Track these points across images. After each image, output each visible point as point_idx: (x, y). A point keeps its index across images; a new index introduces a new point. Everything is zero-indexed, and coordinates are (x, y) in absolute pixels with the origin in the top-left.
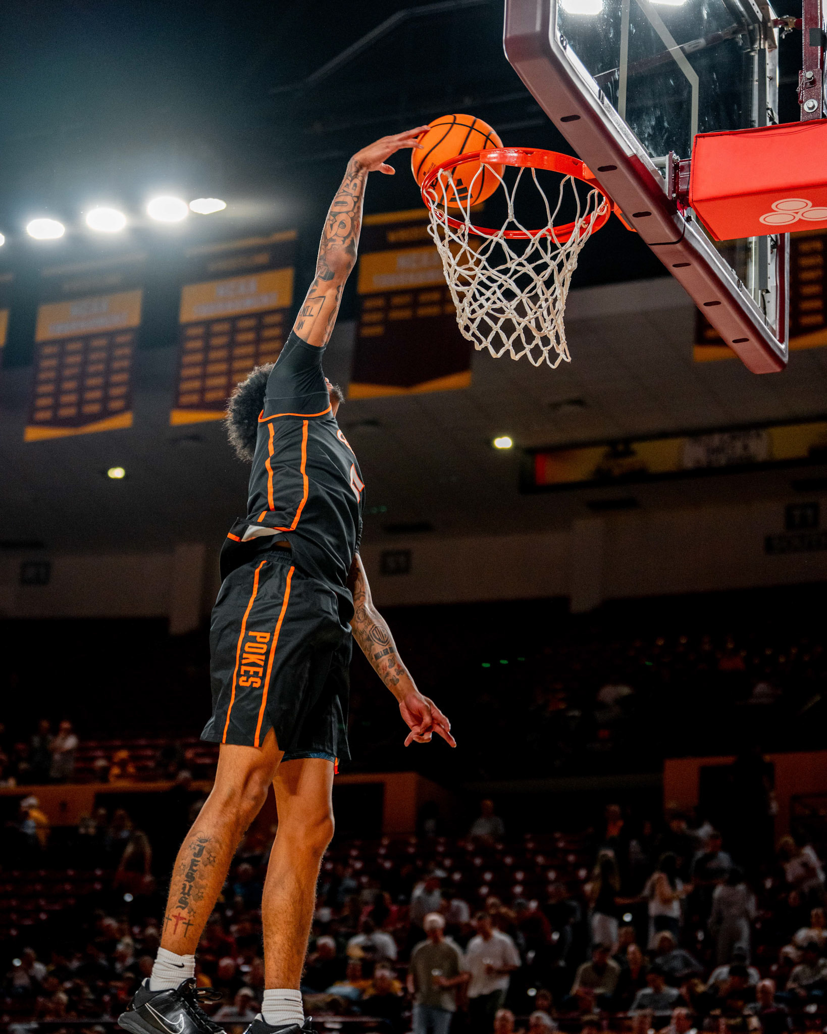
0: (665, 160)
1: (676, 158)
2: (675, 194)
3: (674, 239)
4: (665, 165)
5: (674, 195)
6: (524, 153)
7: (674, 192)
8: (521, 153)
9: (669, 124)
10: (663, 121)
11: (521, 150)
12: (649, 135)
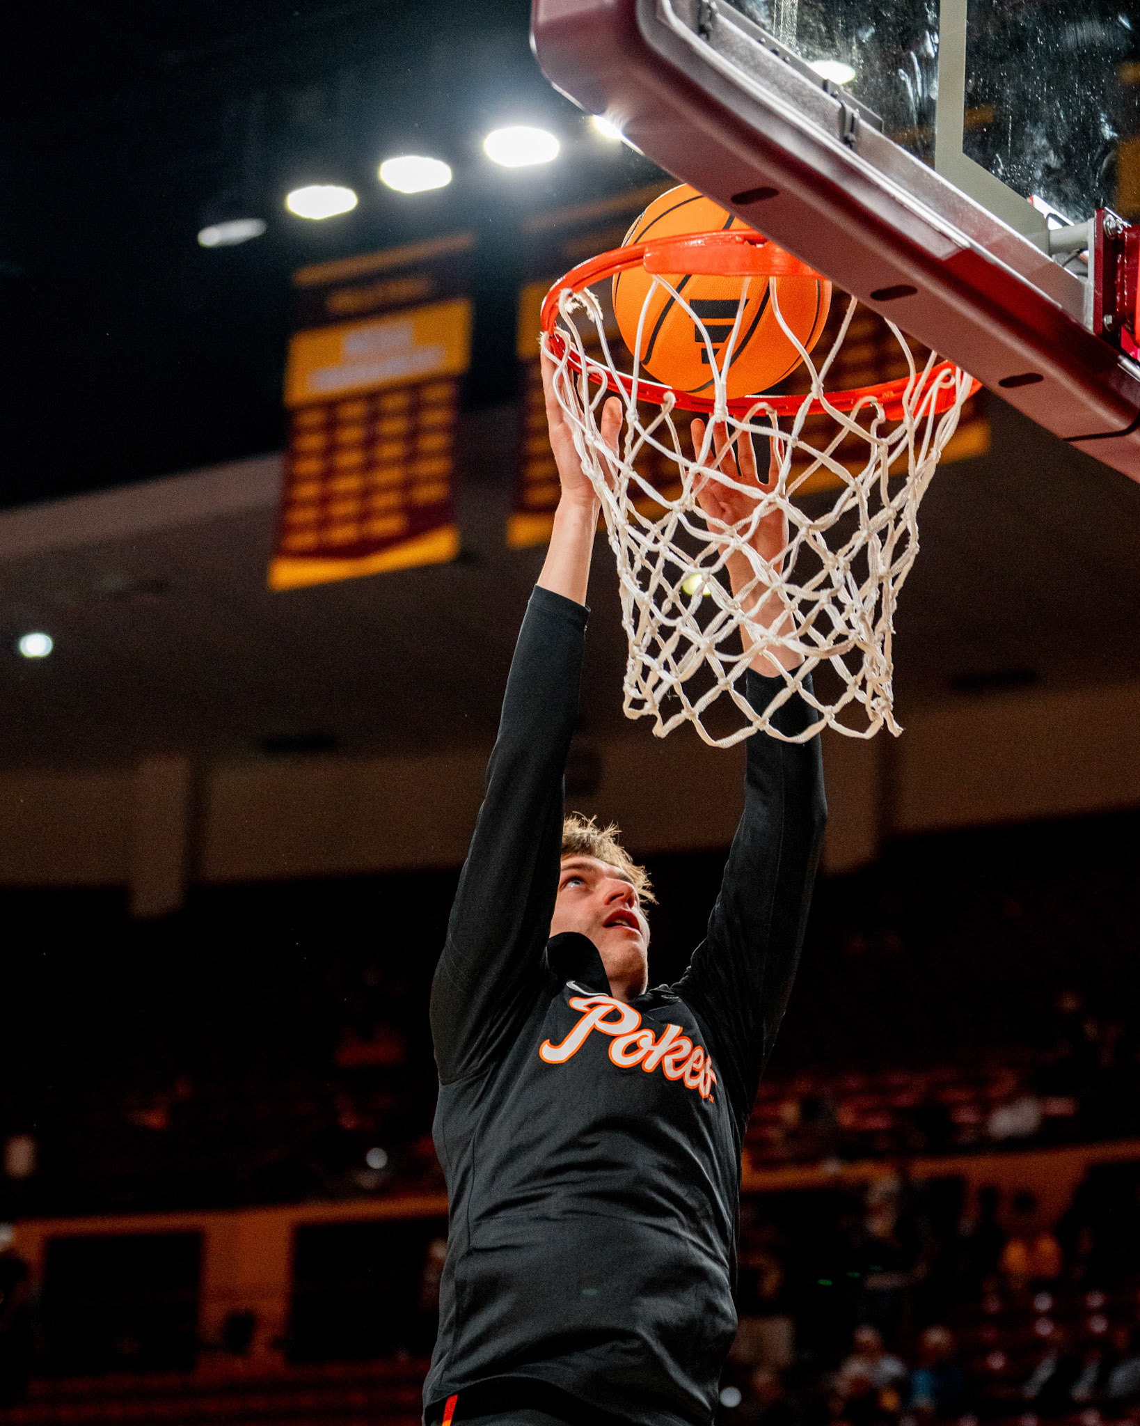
0: (1086, 230)
1: (1112, 225)
2: (1110, 317)
3: (1119, 424)
4: (1086, 243)
5: (1108, 320)
6: (746, 243)
7: (1106, 312)
8: (737, 242)
9: (1113, 130)
10: (1097, 127)
11: (739, 236)
12: (1048, 170)
